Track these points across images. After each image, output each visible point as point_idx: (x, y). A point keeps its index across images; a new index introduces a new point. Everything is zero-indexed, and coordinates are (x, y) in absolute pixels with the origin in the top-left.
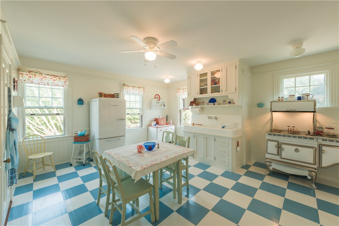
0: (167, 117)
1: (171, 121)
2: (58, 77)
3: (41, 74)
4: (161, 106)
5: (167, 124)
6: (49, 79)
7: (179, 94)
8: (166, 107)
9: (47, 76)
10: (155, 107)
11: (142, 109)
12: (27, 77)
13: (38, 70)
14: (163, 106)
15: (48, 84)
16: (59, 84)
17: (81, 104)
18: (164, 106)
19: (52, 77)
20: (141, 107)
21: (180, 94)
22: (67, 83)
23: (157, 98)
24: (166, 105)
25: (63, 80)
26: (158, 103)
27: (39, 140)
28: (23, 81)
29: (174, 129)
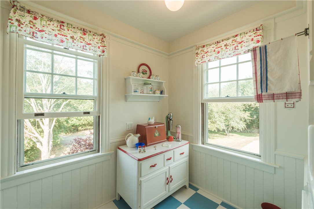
0: (169, 119)
1: (179, 130)
4: (154, 93)
5: (169, 139)
7: (204, 60)
8: (166, 95)
10: (136, 94)
11: (99, 100)
14: (158, 92)
18: (162, 93)
20: (96, 94)
21: (206, 59)
23: (144, 72)
24: (166, 91)
26: (145, 84)
29: (188, 154)
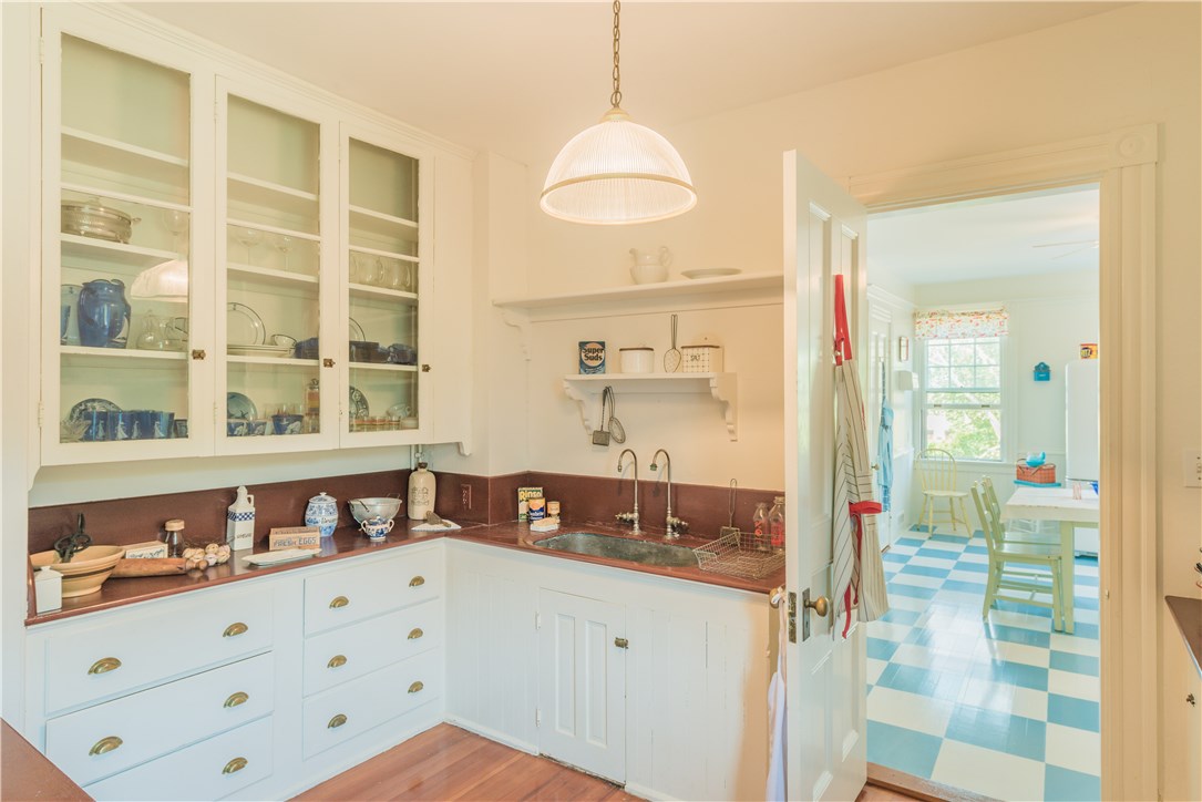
2: (984, 316)
3: (951, 315)
6: (966, 324)
9: (963, 317)
12: (927, 327)
13: (946, 308)
15: (964, 335)
16: (987, 332)
17: (1040, 379)
19: (971, 318)
22: (1005, 328)
25: (995, 320)
27: (946, 463)
28: (921, 336)
